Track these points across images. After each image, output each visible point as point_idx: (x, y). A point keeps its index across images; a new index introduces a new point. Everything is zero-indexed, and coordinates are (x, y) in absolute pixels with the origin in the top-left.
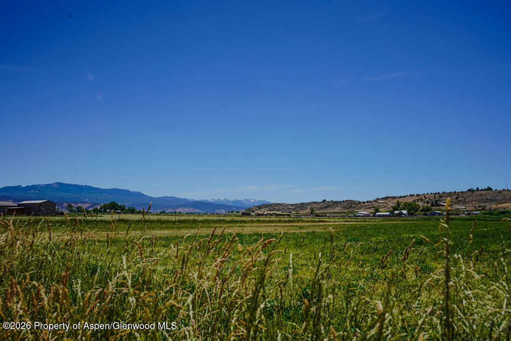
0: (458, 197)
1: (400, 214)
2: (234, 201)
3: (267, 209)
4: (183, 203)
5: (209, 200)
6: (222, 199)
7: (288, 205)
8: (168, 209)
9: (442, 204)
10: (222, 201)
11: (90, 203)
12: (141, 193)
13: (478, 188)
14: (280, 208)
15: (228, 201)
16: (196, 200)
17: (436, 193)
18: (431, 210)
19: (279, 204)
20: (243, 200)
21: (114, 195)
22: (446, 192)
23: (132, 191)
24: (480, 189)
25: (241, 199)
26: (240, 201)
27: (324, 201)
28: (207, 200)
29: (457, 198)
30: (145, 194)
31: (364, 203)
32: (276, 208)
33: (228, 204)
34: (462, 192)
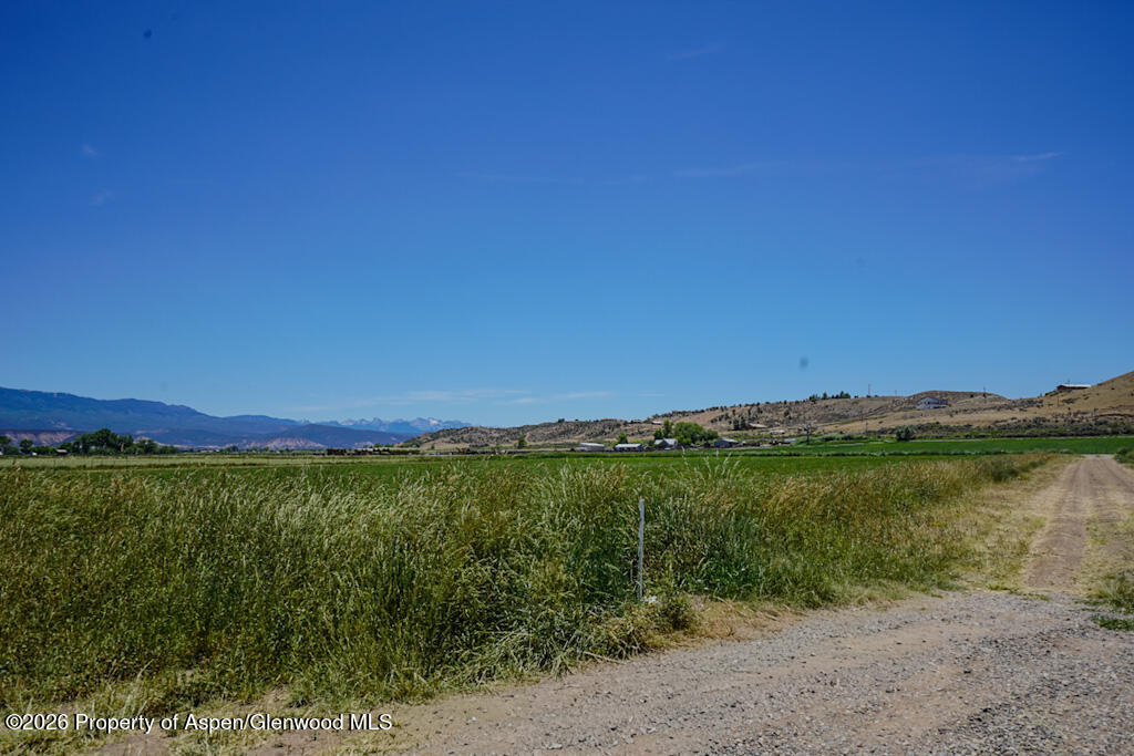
0: (789, 411)
1: (664, 445)
2: (395, 424)
3: (448, 439)
4: (284, 429)
5: (340, 422)
6: (370, 419)
7: (491, 429)
8: (249, 443)
9: (754, 425)
10: (369, 424)
11: (71, 432)
12: (189, 408)
13: (825, 395)
14: (475, 436)
15: (381, 423)
16: (313, 422)
17: (753, 405)
18: (717, 437)
19: (472, 429)
20: (414, 421)
21: (127, 413)
22: (771, 402)
23: (168, 404)
24: (829, 395)
25: (409, 420)
26: (407, 423)
27: (561, 421)
28: (336, 423)
29: (786, 414)
30: (199, 411)
31: (626, 424)
32: (465, 436)
33: (382, 430)
34: (797, 402)
